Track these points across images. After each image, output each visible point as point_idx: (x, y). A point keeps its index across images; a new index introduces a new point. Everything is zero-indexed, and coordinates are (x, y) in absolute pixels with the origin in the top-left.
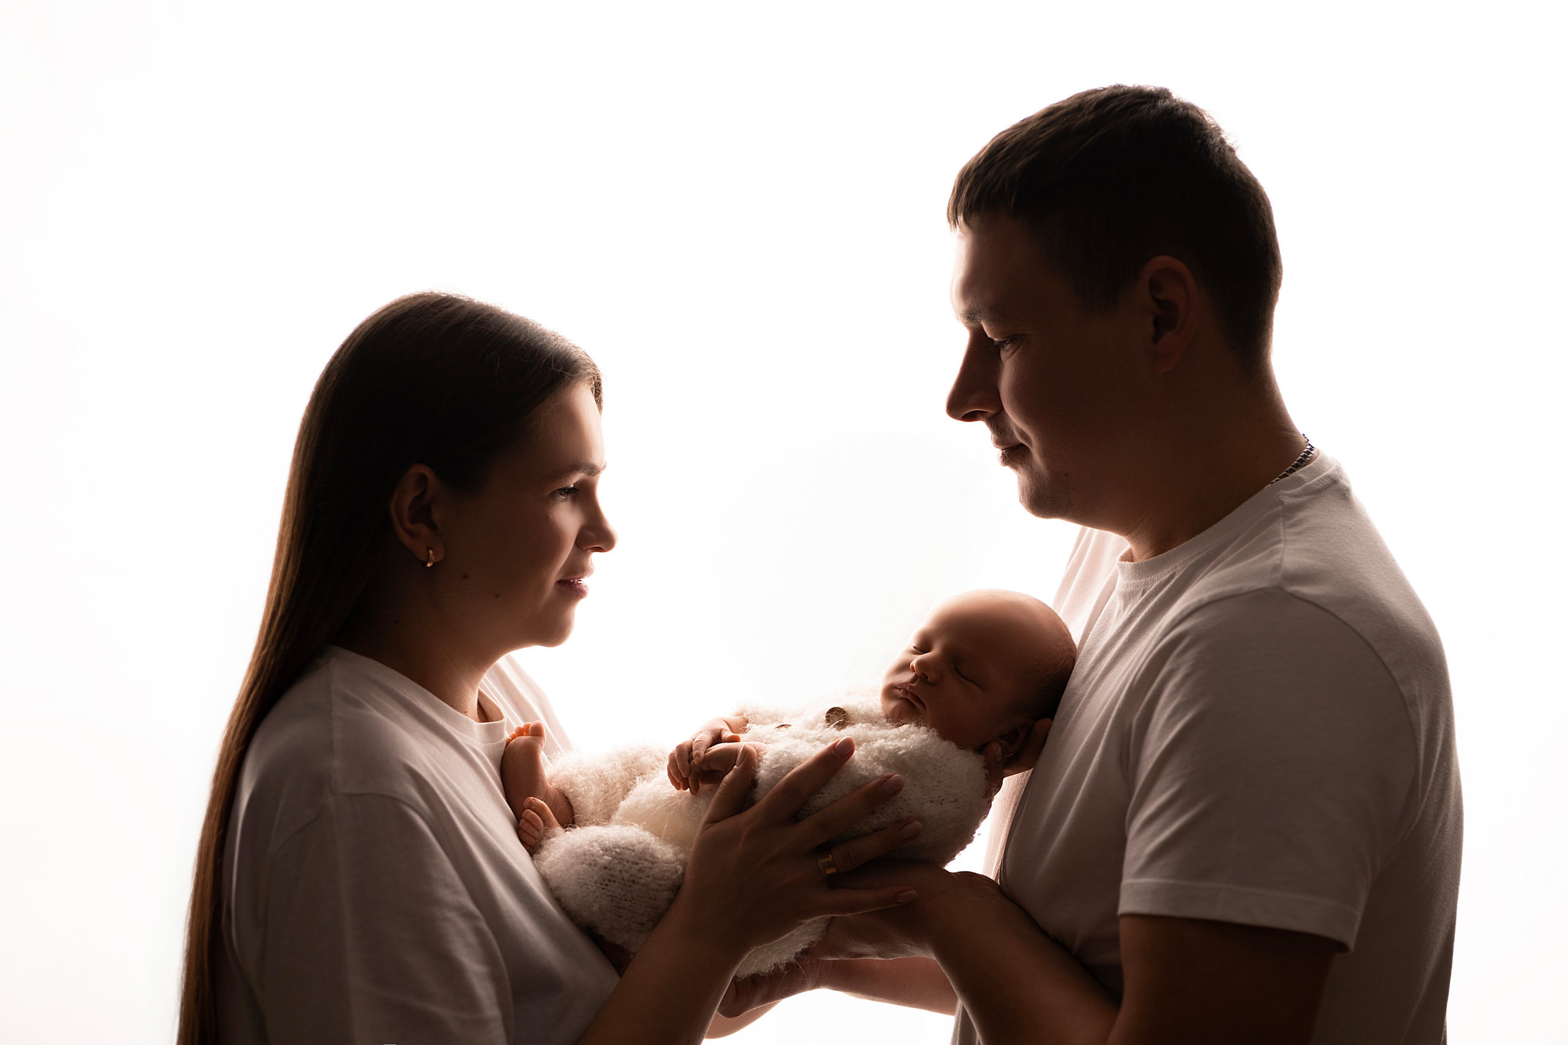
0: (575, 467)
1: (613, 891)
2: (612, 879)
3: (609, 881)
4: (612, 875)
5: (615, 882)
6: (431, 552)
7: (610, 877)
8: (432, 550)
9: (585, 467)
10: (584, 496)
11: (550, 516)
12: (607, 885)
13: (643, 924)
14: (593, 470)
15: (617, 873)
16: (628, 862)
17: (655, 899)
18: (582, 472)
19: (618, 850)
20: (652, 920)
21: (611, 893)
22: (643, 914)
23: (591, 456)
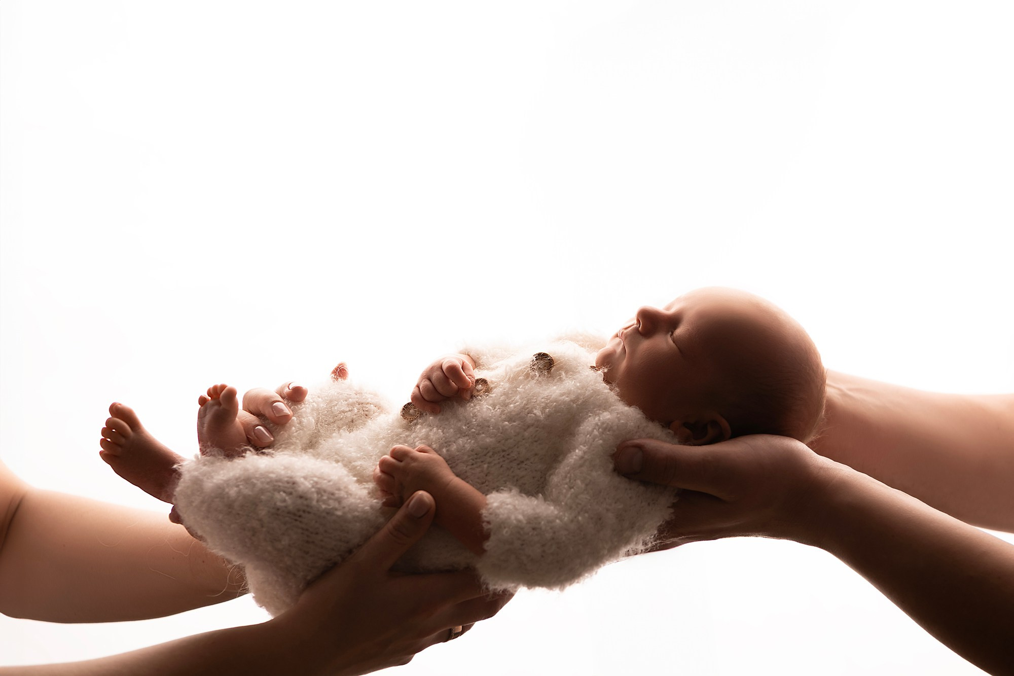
1: (307, 524)
2: (309, 510)
3: (304, 512)
4: (308, 506)
5: (309, 513)
12: (300, 517)
19: (315, 479)
21: (304, 526)
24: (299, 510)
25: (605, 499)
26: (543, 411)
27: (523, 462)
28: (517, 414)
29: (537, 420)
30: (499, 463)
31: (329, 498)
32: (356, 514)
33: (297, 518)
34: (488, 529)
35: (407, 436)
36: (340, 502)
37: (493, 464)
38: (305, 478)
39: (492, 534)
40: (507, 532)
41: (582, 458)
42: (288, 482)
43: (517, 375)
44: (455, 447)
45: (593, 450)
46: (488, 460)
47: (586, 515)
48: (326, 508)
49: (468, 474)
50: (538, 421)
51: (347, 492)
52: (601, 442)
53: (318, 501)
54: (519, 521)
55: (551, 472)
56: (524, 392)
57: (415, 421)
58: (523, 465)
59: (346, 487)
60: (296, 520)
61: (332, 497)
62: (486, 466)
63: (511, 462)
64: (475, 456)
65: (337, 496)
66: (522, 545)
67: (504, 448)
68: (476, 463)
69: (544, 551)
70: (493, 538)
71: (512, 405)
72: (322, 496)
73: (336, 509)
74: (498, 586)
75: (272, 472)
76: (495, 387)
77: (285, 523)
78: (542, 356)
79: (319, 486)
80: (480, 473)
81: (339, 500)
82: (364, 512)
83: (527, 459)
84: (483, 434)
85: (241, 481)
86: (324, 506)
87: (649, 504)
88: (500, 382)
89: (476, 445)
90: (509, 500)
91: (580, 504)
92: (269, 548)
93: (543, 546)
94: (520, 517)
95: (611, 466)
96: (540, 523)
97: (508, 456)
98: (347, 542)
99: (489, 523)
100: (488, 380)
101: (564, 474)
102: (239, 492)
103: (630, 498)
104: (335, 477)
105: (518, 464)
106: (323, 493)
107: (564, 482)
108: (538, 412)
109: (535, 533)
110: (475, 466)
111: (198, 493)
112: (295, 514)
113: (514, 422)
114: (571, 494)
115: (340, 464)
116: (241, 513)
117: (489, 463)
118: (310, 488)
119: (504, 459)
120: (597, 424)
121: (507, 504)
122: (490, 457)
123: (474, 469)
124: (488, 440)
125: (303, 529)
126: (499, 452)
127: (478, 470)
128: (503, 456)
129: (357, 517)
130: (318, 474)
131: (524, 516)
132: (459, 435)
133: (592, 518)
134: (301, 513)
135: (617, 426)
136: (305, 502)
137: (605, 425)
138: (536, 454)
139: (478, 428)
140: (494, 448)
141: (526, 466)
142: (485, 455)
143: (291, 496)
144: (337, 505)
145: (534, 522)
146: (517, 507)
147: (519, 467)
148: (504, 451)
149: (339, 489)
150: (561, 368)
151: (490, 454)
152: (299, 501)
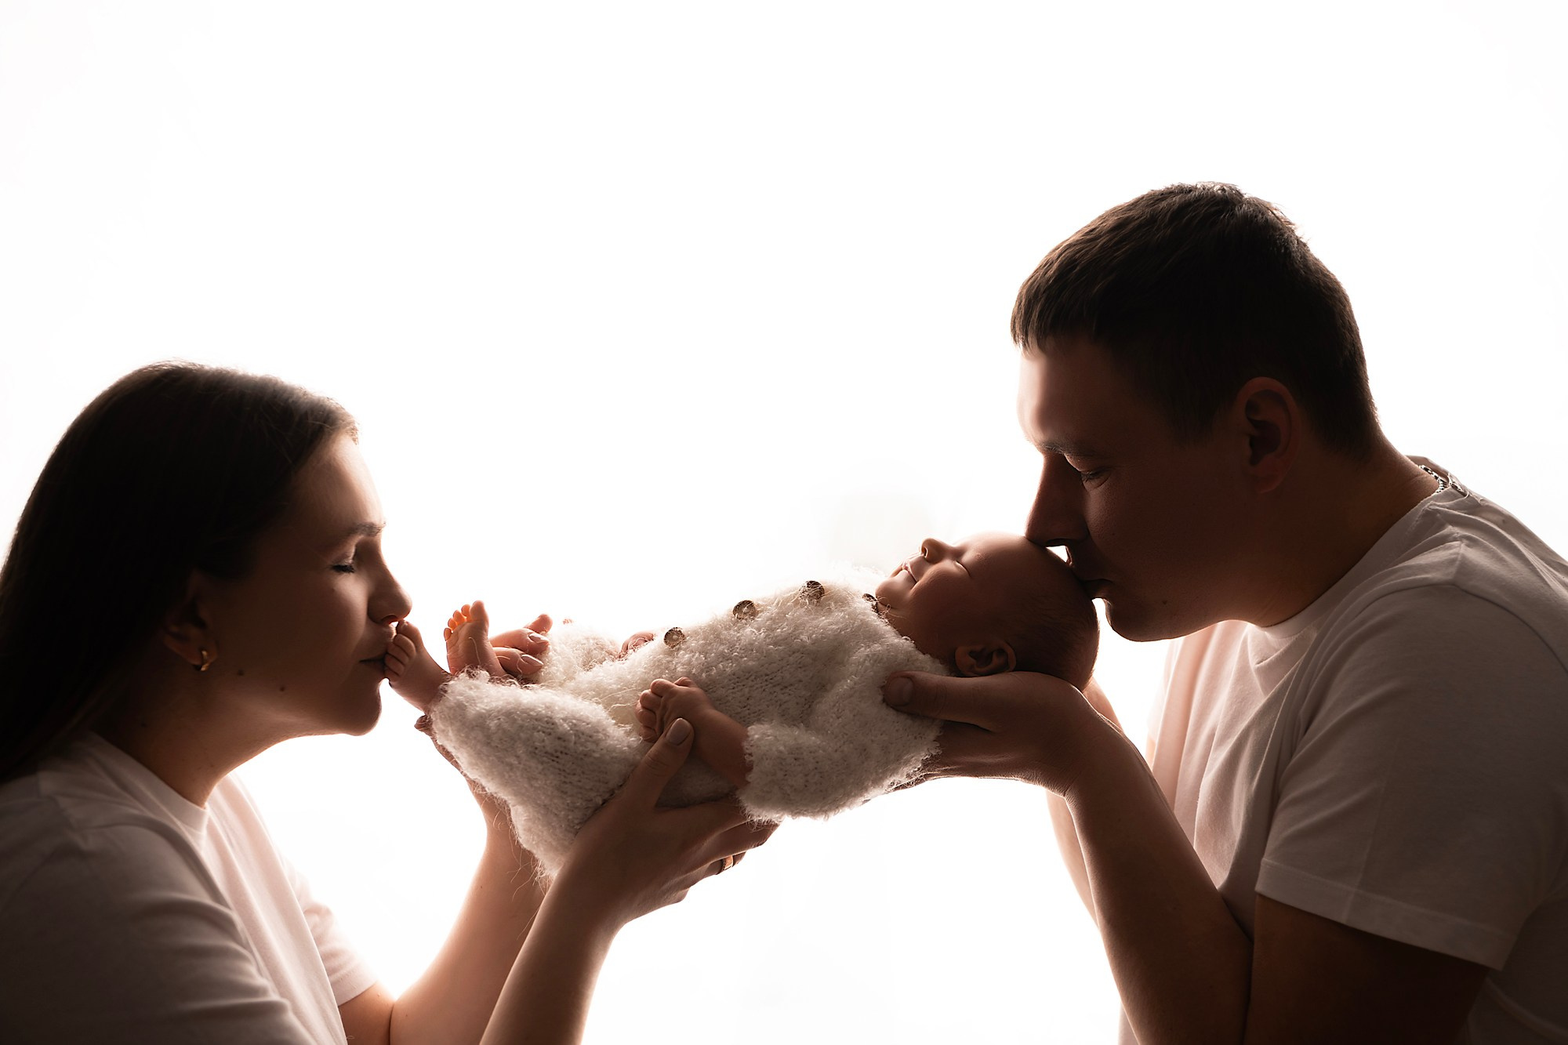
0: (352, 530)
1: (564, 765)
2: (566, 751)
3: (561, 752)
4: (565, 747)
5: (566, 754)
6: (204, 653)
7: (562, 749)
8: (206, 650)
9: (363, 528)
10: (369, 559)
11: (335, 588)
12: (557, 757)
13: (592, 800)
14: (372, 530)
15: (572, 744)
16: (583, 734)
17: (606, 773)
18: (360, 535)
19: (574, 721)
20: (600, 796)
21: (561, 767)
22: (591, 789)
23: (367, 514)
24: (556, 751)
25: (871, 731)
26: (810, 637)
27: (786, 687)
28: (784, 640)
29: (803, 645)
30: (762, 687)
31: (587, 741)
32: (614, 755)
33: (555, 759)
34: (750, 761)
35: (669, 662)
36: (597, 745)
37: (755, 688)
38: (564, 720)
39: (754, 766)
40: (768, 764)
41: (852, 688)
42: (547, 723)
43: (787, 600)
44: (715, 671)
45: (864, 682)
46: (750, 683)
47: (851, 745)
48: (583, 750)
49: (730, 698)
50: (804, 647)
51: (605, 735)
52: (872, 673)
53: (575, 743)
54: (781, 752)
55: (818, 701)
56: (792, 619)
57: (677, 647)
58: (787, 691)
59: (603, 730)
60: (553, 760)
61: (590, 739)
62: (747, 690)
63: (774, 686)
64: (737, 680)
65: (594, 738)
66: (786, 775)
67: (769, 673)
68: (737, 686)
69: (807, 781)
70: (755, 769)
71: (779, 630)
72: (580, 738)
73: (594, 752)
74: (761, 815)
75: (533, 710)
76: (761, 611)
77: (542, 763)
78: (813, 584)
79: (576, 728)
80: (740, 697)
81: (597, 742)
82: (623, 752)
83: (791, 685)
84: (746, 657)
85: (502, 714)
86: (581, 749)
87: (916, 738)
88: (767, 605)
89: (738, 668)
90: (770, 732)
91: (847, 734)
92: (526, 785)
93: (806, 775)
94: (782, 748)
95: (880, 698)
96: (802, 754)
97: (772, 681)
98: (606, 783)
99: (751, 755)
100: (755, 602)
101: (832, 704)
102: (499, 726)
103: (897, 731)
104: (593, 719)
105: (782, 689)
106: (581, 736)
107: (832, 711)
108: (804, 637)
109: (798, 763)
110: (736, 690)
111: (460, 718)
112: (552, 755)
113: (780, 646)
114: (839, 724)
115: (601, 706)
116: (499, 746)
117: (751, 687)
118: (569, 731)
119: (766, 683)
120: (868, 656)
121: (769, 736)
122: (753, 681)
123: (735, 693)
124: (750, 663)
125: (560, 769)
126: (762, 676)
127: (739, 694)
128: (766, 680)
129: (616, 758)
130: (577, 716)
131: (785, 747)
132: (721, 660)
133: (856, 749)
134: (558, 754)
135: (887, 659)
136: (563, 744)
137: (875, 657)
138: (801, 681)
139: (742, 651)
140: (756, 672)
141: (791, 692)
142: (747, 679)
143: (549, 737)
144: (594, 747)
145: (797, 753)
146: (778, 737)
147: (783, 692)
148: (767, 675)
149: (598, 732)
150: (830, 598)
151: (753, 677)
152: (557, 742)
